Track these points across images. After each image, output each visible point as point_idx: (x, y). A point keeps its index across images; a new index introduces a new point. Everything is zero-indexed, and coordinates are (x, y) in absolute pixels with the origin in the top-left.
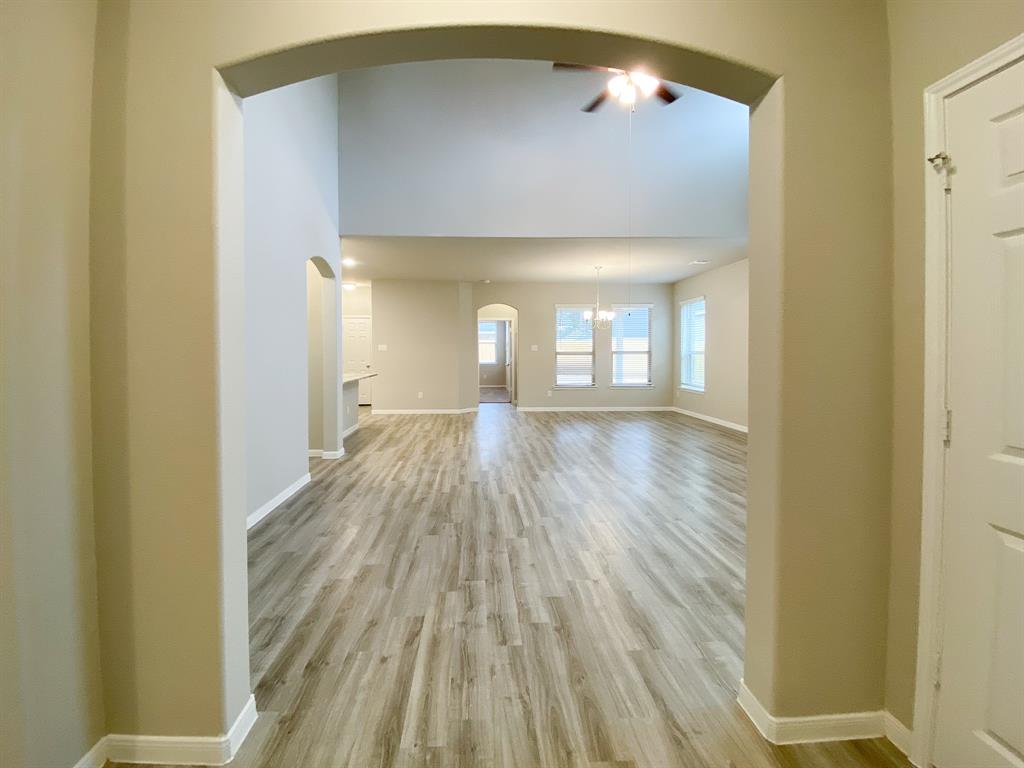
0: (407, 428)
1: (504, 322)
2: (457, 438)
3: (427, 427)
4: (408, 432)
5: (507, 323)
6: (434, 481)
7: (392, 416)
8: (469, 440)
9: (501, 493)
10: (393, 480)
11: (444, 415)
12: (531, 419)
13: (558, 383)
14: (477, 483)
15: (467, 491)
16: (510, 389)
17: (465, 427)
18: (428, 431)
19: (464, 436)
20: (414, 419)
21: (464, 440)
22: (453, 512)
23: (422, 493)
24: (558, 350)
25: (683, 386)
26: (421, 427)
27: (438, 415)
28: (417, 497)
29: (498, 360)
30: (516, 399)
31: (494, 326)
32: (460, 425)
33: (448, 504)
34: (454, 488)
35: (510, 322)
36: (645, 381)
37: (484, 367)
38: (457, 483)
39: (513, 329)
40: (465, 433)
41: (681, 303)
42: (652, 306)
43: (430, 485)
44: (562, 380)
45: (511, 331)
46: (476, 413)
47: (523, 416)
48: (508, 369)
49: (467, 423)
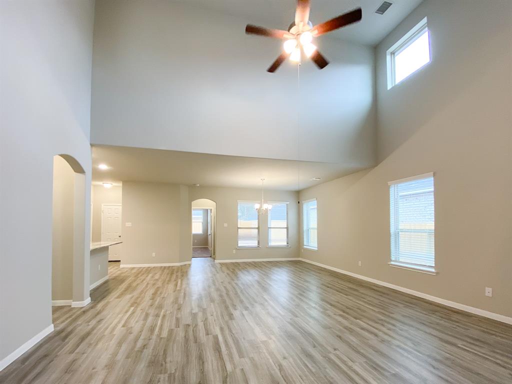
0: (142, 278)
1: (207, 210)
2: (176, 285)
3: (157, 277)
4: (143, 281)
5: (209, 211)
6: (156, 325)
7: (133, 268)
8: (184, 286)
9: (207, 334)
10: (123, 326)
11: (169, 267)
12: (224, 268)
13: (239, 245)
14: (189, 325)
15: (180, 334)
16: (211, 249)
17: (182, 276)
18: (157, 280)
19: (181, 283)
20: (148, 270)
21: (181, 286)
22: (168, 360)
23: (144, 339)
24: (239, 227)
25: (305, 247)
26: (152, 277)
27: (165, 267)
28: (139, 344)
29: (203, 232)
30: (214, 254)
31: (201, 212)
32: (179, 274)
33: (165, 351)
34: (171, 331)
35: (211, 210)
36: (285, 244)
37: (195, 235)
38: (173, 327)
39: (212, 214)
40: (182, 280)
41: (303, 202)
42: (288, 203)
43: (152, 330)
44: (241, 243)
45: (212, 216)
46: (190, 265)
47: (219, 266)
48: (209, 237)
49: (184, 272)
